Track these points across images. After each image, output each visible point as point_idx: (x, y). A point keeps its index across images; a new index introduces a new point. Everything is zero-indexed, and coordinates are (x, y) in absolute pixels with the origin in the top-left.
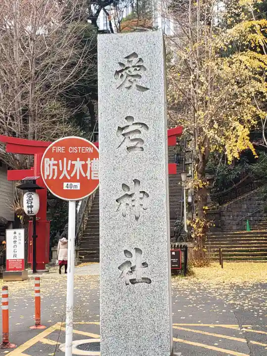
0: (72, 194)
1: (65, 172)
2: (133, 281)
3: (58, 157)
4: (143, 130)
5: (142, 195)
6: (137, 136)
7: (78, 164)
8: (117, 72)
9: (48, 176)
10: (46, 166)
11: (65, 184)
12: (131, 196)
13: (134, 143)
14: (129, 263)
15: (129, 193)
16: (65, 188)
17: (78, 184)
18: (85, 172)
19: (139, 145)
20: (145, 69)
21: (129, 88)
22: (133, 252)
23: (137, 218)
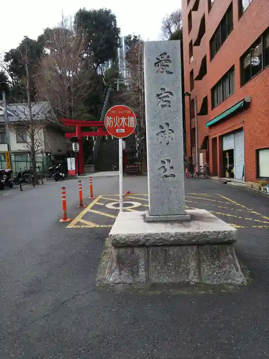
0: (120, 135)
1: (117, 123)
2: (166, 176)
3: (113, 116)
4: (170, 95)
5: (170, 131)
6: (167, 99)
7: (123, 119)
8: (156, 64)
9: (108, 126)
10: (108, 120)
11: (117, 130)
12: (164, 132)
13: (166, 103)
14: (164, 167)
15: (163, 130)
16: (117, 132)
17: (124, 130)
18: (127, 123)
19: (168, 104)
20: (171, 62)
21: (162, 72)
22: (166, 161)
23: (168, 144)
